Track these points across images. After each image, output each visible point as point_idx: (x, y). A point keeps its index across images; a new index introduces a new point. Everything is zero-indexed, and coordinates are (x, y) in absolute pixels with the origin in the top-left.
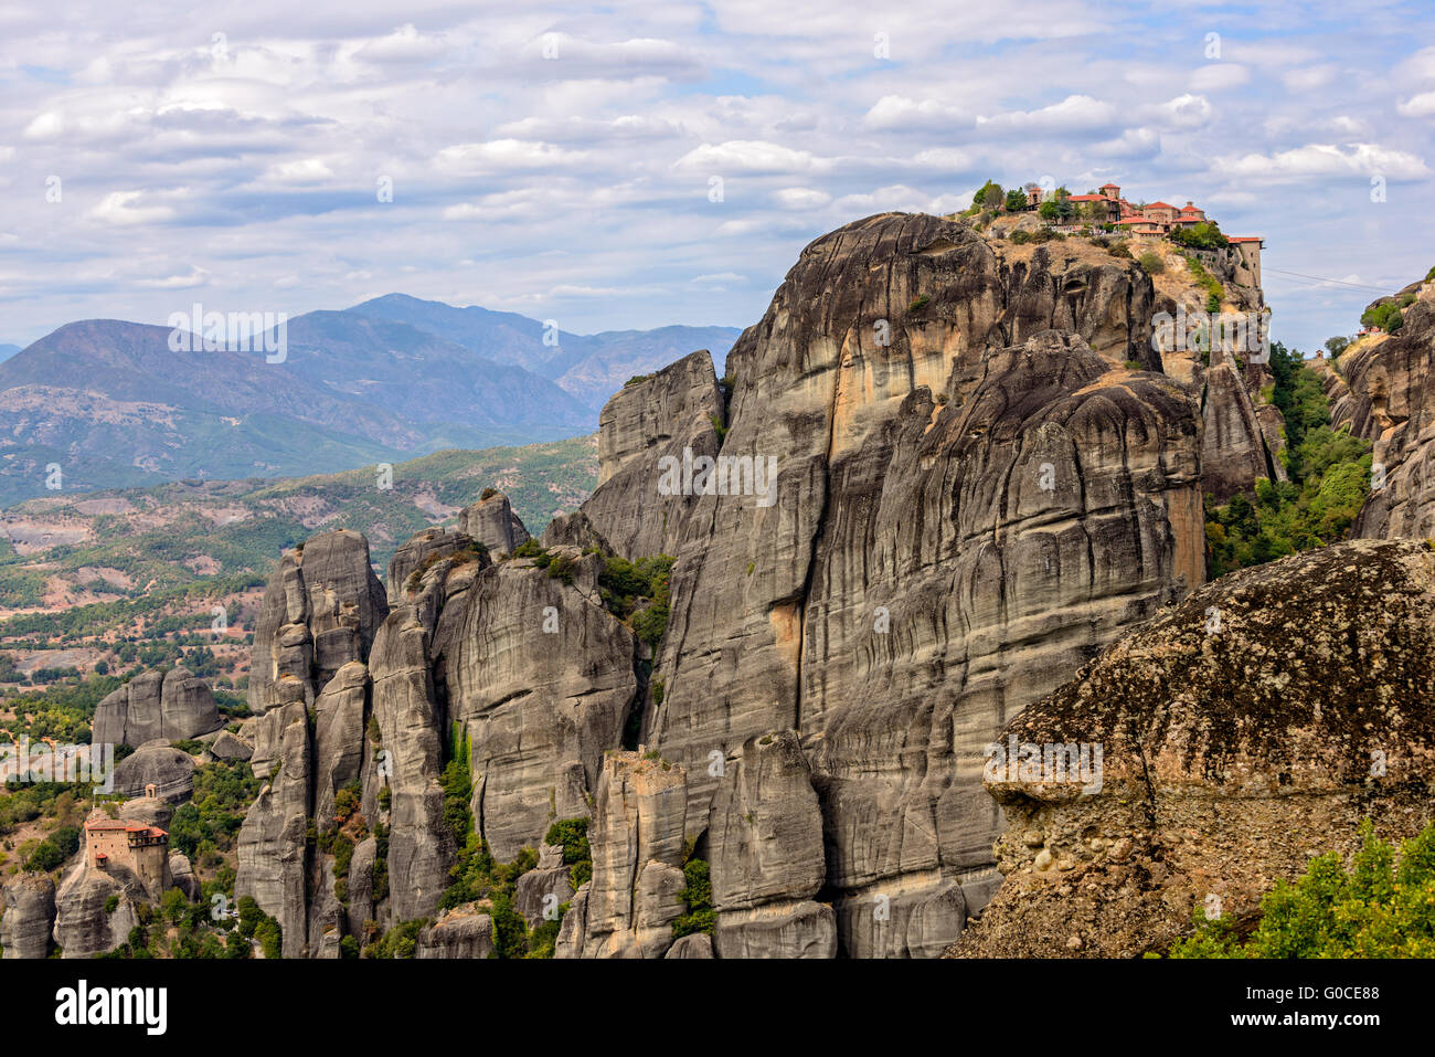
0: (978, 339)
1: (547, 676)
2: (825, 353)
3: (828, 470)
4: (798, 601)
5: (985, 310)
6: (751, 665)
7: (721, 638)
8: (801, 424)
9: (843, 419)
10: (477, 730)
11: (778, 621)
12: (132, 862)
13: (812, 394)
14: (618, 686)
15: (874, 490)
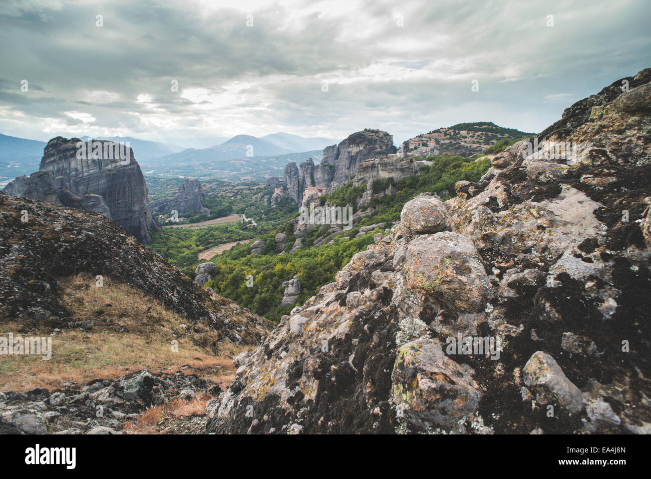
0: (366, 145)
1: (324, 175)
2: (351, 146)
3: (351, 157)
4: (348, 169)
5: (367, 142)
6: (343, 175)
7: (341, 172)
8: (349, 152)
9: (353, 152)
10: (316, 181)
11: (346, 171)
12: (280, 194)
13: (350, 150)
14: (330, 176)
15: (356, 158)
